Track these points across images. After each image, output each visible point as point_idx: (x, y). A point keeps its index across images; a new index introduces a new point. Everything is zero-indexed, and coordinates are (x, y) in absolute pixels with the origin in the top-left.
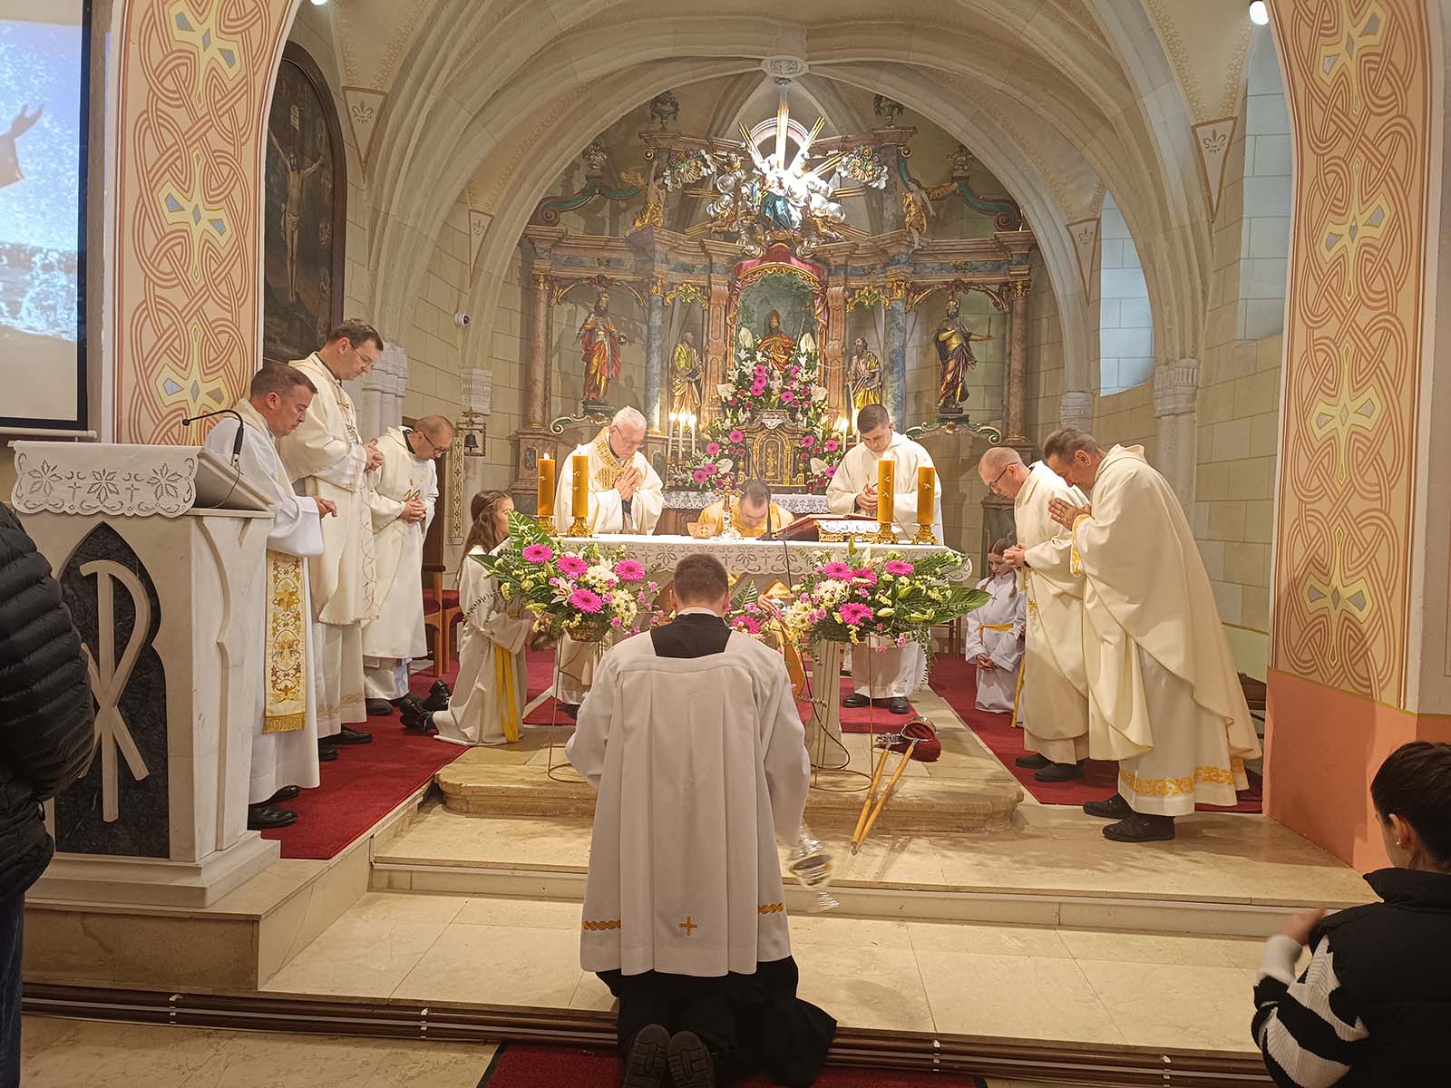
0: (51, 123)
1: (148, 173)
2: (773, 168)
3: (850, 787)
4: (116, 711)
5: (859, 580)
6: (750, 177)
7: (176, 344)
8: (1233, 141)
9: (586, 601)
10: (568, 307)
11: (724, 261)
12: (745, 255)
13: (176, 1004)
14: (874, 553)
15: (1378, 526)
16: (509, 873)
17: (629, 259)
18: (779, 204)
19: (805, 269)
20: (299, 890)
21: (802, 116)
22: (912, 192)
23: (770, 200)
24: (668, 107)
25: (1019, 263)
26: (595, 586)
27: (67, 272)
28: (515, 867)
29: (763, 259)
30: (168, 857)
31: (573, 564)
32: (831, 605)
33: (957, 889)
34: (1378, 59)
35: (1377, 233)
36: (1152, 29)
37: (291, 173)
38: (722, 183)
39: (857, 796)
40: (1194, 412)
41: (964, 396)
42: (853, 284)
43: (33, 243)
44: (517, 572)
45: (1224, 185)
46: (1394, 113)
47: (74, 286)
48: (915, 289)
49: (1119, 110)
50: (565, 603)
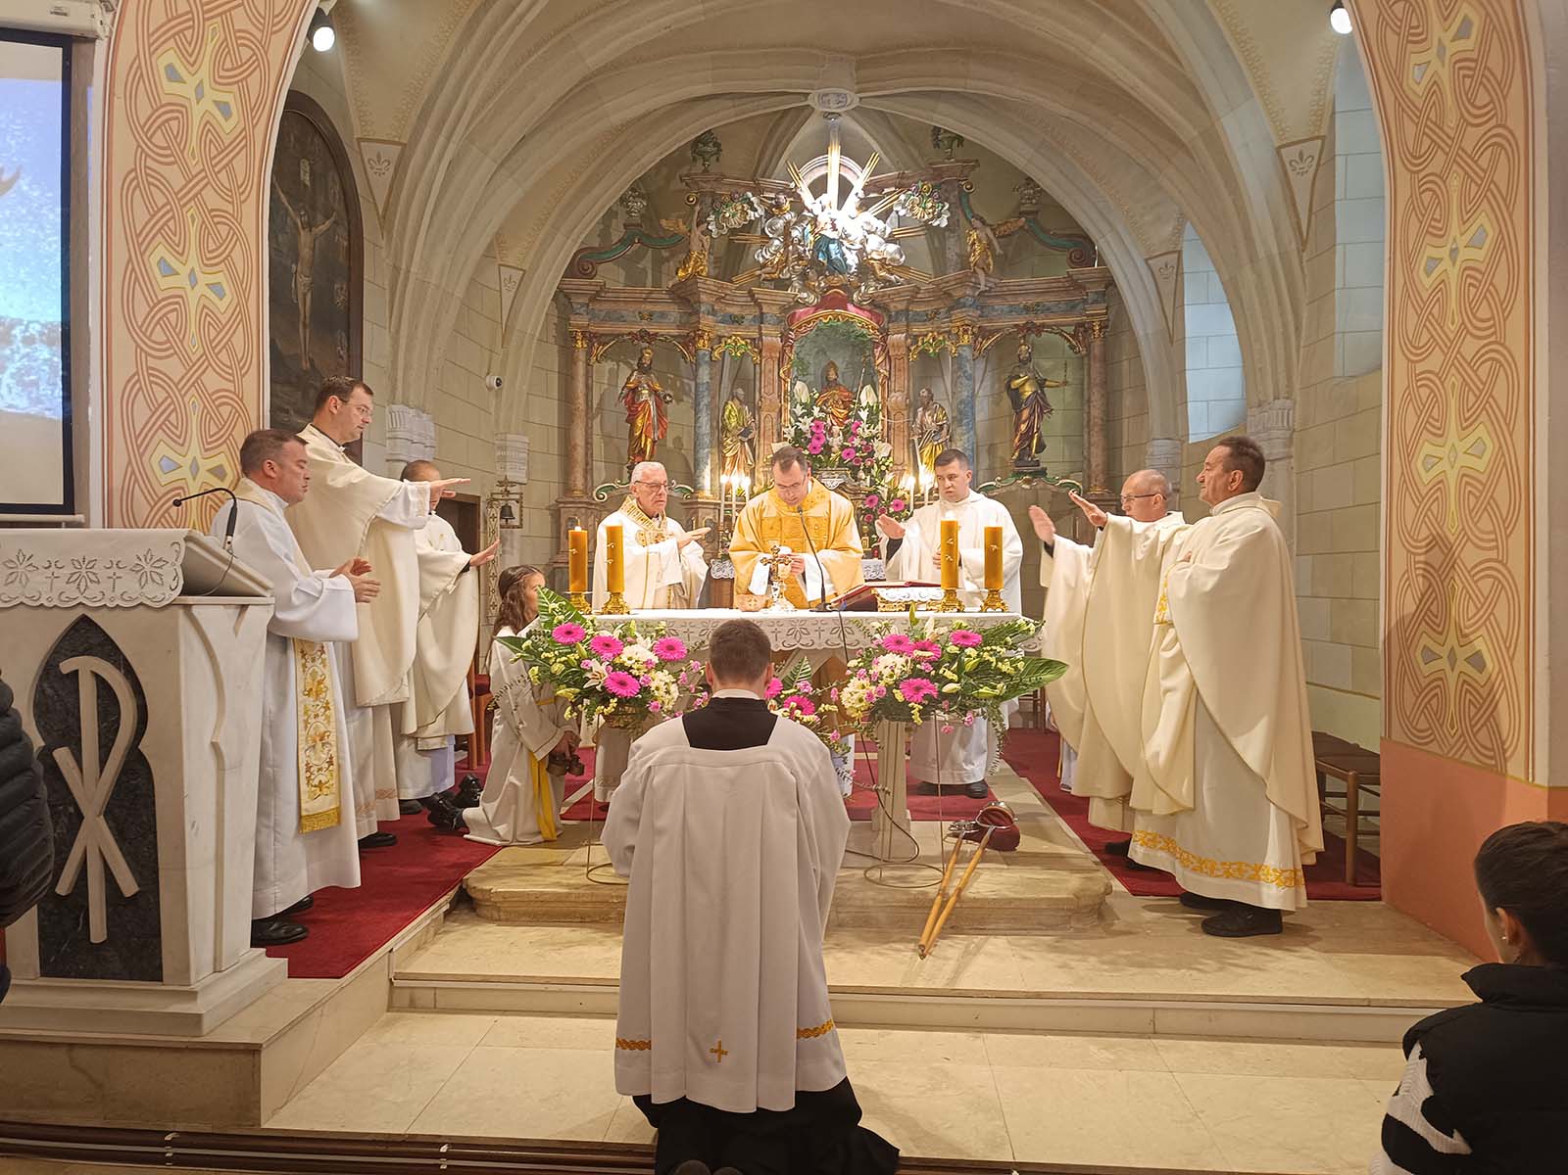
0: (30, 185)
1: (138, 236)
2: (824, 209)
3: (919, 883)
4: (102, 820)
5: (920, 653)
6: (801, 219)
7: (173, 418)
8: (1322, 162)
9: (622, 684)
10: (609, 365)
11: (775, 310)
12: (798, 304)
13: (172, 1144)
14: (937, 623)
15: (1496, 578)
16: (542, 987)
17: (674, 312)
18: (832, 247)
19: (864, 316)
20: (306, 1015)
21: (854, 152)
22: (975, 229)
23: (823, 243)
24: (710, 148)
25: (1095, 302)
26: (631, 668)
27: (50, 344)
28: (548, 981)
29: (817, 307)
30: (162, 980)
31: (608, 644)
32: (890, 681)
33: (1038, 996)
34: (1473, 65)
35: (1480, 255)
36: (1228, 46)
37: (302, 233)
38: (770, 226)
39: (927, 893)
40: (1291, 457)
41: (1041, 447)
42: (915, 330)
43: (13, 314)
44: (547, 655)
45: (1314, 210)
46: (1493, 122)
47: (58, 360)
48: (984, 333)
49: (1195, 133)
50: (598, 688)
